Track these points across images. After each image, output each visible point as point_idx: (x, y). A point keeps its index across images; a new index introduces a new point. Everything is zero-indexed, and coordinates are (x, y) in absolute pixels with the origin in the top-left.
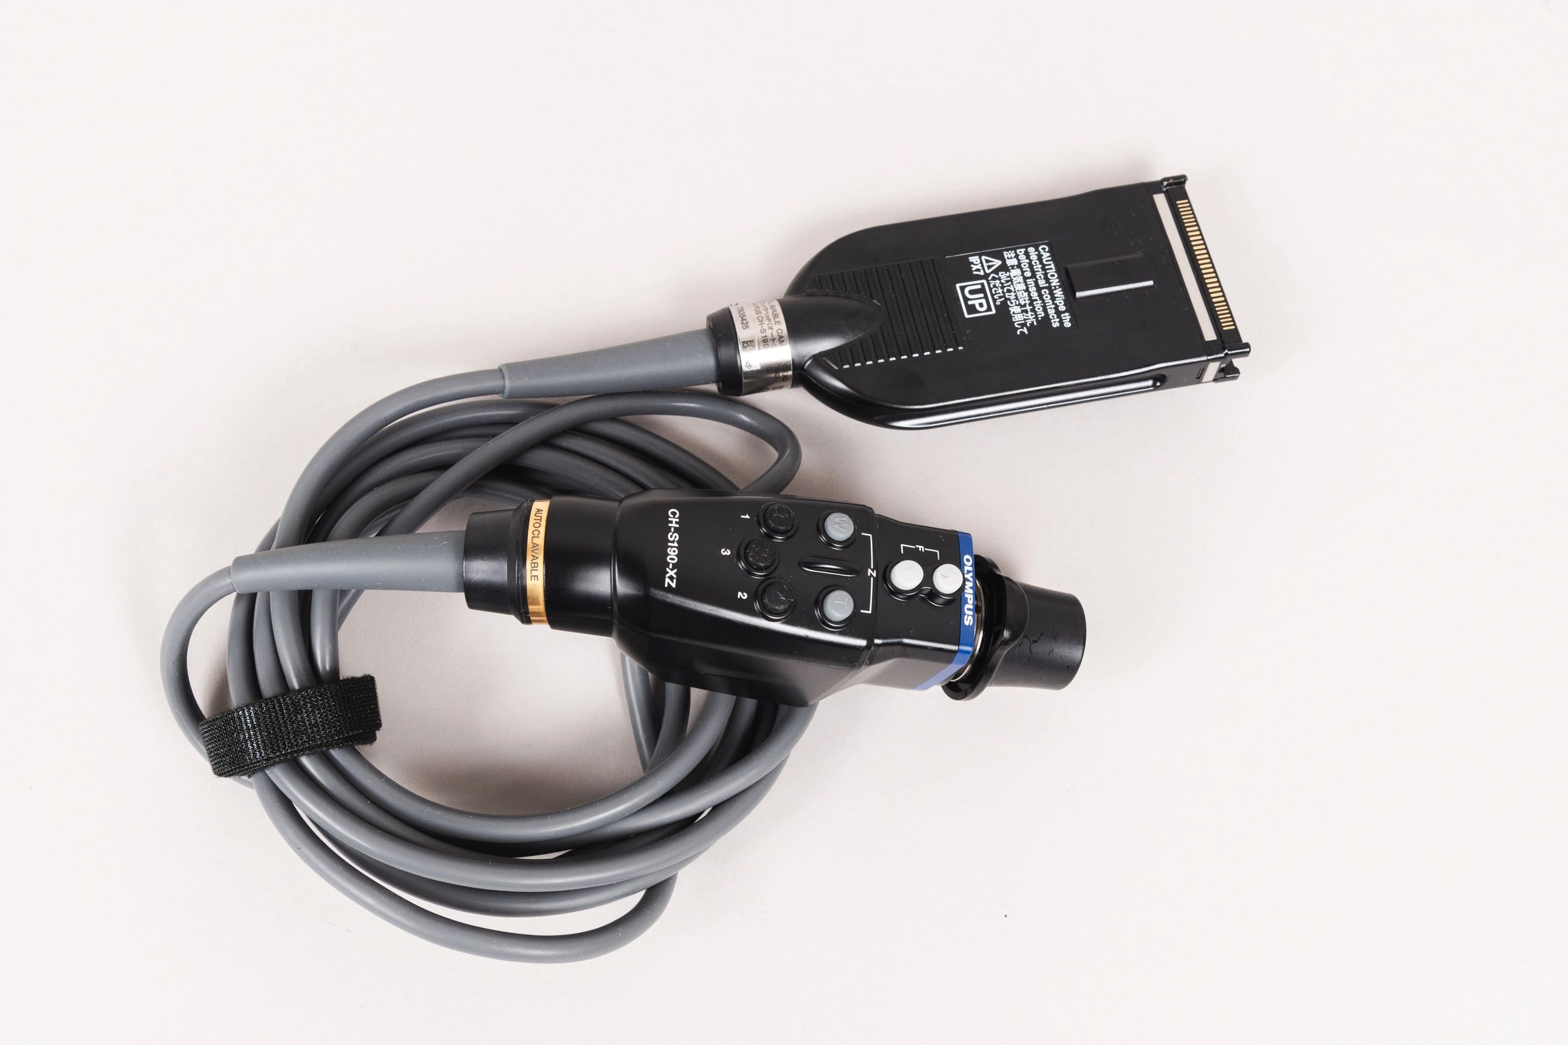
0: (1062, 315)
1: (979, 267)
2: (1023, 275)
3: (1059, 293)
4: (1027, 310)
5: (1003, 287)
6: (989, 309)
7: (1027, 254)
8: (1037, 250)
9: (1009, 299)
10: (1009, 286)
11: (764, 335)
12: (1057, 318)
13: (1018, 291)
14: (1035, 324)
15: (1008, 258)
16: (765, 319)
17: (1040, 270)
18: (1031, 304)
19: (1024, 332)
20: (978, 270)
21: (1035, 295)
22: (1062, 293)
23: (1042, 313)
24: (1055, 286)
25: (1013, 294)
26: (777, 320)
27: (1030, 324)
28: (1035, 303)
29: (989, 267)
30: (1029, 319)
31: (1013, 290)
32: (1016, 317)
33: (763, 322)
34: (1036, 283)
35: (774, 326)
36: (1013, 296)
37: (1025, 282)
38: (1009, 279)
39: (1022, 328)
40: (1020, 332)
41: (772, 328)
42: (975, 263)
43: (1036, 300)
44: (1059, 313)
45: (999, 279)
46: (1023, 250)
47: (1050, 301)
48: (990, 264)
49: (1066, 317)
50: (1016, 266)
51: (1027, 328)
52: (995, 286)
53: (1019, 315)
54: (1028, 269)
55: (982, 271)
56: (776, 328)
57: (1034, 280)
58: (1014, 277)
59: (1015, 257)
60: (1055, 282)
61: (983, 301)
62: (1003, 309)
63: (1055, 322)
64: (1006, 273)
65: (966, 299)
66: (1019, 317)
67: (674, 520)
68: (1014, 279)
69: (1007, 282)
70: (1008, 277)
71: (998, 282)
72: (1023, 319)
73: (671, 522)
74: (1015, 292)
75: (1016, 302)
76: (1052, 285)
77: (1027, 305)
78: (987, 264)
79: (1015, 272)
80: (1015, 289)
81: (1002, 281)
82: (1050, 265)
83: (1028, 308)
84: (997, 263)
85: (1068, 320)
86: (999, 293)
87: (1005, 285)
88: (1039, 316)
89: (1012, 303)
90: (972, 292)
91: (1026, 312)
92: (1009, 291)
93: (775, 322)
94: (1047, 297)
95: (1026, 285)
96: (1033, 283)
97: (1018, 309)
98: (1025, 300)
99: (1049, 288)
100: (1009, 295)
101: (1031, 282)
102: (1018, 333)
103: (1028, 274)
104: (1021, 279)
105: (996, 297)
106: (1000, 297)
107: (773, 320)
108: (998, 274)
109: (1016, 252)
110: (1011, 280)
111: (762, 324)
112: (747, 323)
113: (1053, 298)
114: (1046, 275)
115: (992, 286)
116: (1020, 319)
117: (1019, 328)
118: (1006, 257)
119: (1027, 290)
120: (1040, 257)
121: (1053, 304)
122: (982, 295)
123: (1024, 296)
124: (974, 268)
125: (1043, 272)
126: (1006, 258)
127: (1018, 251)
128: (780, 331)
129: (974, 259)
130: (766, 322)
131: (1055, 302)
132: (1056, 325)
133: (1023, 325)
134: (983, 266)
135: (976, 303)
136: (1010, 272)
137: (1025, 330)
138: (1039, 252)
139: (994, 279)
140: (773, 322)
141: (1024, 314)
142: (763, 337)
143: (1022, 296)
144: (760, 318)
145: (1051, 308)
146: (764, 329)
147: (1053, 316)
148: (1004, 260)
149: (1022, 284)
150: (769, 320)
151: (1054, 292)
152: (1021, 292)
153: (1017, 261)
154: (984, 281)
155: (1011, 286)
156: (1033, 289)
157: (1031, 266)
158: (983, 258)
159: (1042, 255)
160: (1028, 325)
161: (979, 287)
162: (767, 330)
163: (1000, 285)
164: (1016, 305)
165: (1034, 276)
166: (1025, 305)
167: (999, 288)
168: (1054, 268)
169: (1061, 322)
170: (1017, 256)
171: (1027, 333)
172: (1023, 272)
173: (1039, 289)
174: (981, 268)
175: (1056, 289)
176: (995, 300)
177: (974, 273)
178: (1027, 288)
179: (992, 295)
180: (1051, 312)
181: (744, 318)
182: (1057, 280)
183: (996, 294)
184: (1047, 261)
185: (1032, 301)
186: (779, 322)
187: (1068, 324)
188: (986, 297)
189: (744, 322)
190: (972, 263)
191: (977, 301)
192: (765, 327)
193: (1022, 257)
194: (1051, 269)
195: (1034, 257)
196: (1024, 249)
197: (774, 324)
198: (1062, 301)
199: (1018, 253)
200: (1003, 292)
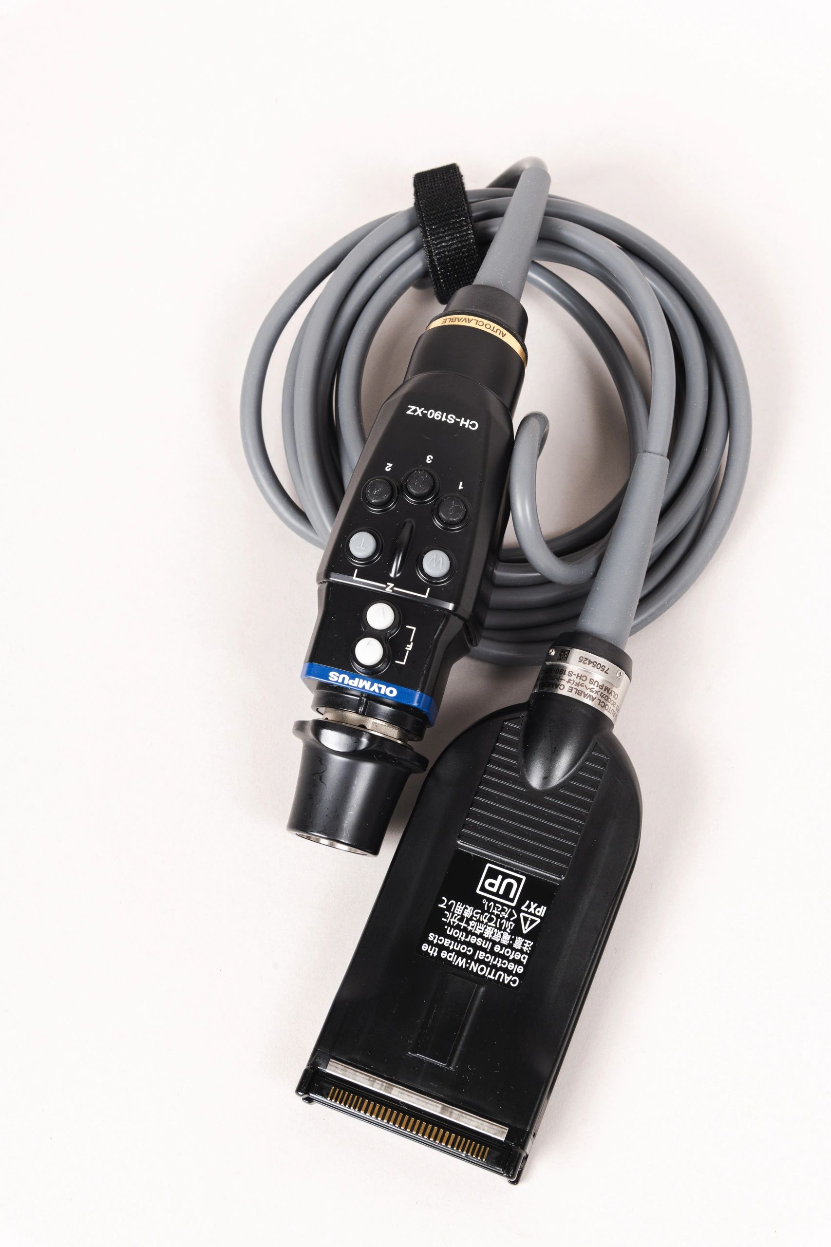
0: (437, 949)
1: (532, 910)
2: (499, 943)
3: (461, 962)
4: (462, 922)
5: (498, 916)
6: (483, 889)
7: (518, 962)
8: (517, 974)
9: (482, 914)
10: (496, 923)
11: (567, 673)
12: (437, 943)
13: (486, 928)
14: (443, 919)
15: (524, 942)
16: (582, 682)
17: (495, 963)
18: (465, 930)
19: (441, 904)
20: (529, 907)
21: (473, 940)
22: (460, 965)
23: (451, 933)
24: (470, 964)
25: (485, 921)
26: (574, 691)
27: (447, 915)
28: (464, 934)
29: (526, 919)
30: (452, 918)
31: (489, 924)
32: (460, 907)
33: (579, 678)
34: (484, 950)
35: (570, 685)
36: (484, 920)
37: (491, 940)
38: (503, 928)
39: (446, 905)
40: (444, 901)
41: (569, 682)
42: (538, 909)
43: (466, 937)
44: (442, 948)
45: (508, 920)
46: (525, 961)
47: (458, 949)
48: (528, 922)
49: (433, 952)
50: (512, 944)
51: (444, 910)
52: (503, 910)
53: (461, 911)
54: (502, 952)
55: (526, 910)
56: (567, 686)
57: (488, 950)
58: (502, 935)
59: (522, 949)
60: (474, 967)
61: (495, 890)
62: (476, 902)
63: (435, 938)
64: (510, 930)
65: (505, 876)
66: (459, 910)
67: (467, 424)
68: (500, 933)
69: (501, 925)
70: (505, 928)
71: (506, 916)
72: (455, 912)
73: (465, 421)
74: (486, 924)
75: (476, 917)
76: (473, 963)
77: (466, 926)
78: (530, 919)
79: (506, 939)
80: (489, 926)
81: (504, 921)
82: (494, 975)
83: (463, 925)
84: (526, 930)
85: (429, 951)
86: (494, 909)
87: (499, 920)
88: (449, 928)
89: (477, 913)
90: (509, 886)
91: (461, 920)
92: (490, 920)
93: (572, 688)
94: (464, 949)
95: (487, 939)
96: (486, 947)
97: (468, 913)
98: (473, 927)
99: (471, 958)
100: (486, 916)
101: (488, 946)
102: (444, 898)
103: (497, 949)
104: (496, 938)
105: (492, 903)
106: (489, 907)
107: (576, 687)
108: (513, 921)
109: (526, 953)
110: (500, 929)
111: (578, 676)
112: (584, 663)
113: (459, 954)
114: (487, 964)
115: (504, 907)
116: (456, 909)
117: (448, 902)
118: (528, 942)
119: (481, 936)
120: (509, 972)
121: (453, 950)
122: (501, 892)
123: (477, 929)
124: (533, 906)
125: (490, 964)
126: (526, 941)
127: (527, 957)
128: (562, 687)
129: (542, 911)
130: (577, 681)
131: (454, 953)
132: (431, 936)
133: (449, 908)
134: (530, 914)
135: (497, 883)
136: (509, 934)
137: (442, 906)
138: (514, 975)
139: (511, 915)
140: (573, 686)
141: (460, 917)
142: (566, 671)
143: (478, 927)
144: (584, 678)
145: (450, 944)
146: (571, 676)
147: (441, 940)
148: (525, 937)
149: (490, 936)
150: (578, 685)
151: (464, 960)
152: (483, 929)
153: (517, 948)
154: (514, 904)
155: (494, 925)
156: (480, 941)
157: (503, 957)
158: (539, 920)
159: (508, 976)
160: (446, 912)
161: (511, 896)
162: (570, 678)
163: (501, 916)
164: (472, 916)
165: (492, 952)
166: (467, 923)
167: (499, 913)
168: (489, 976)
169: (431, 943)
170: (521, 951)
171: (439, 905)
172: (502, 946)
173: (476, 948)
174: (529, 911)
175: (467, 963)
176: (489, 900)
177: (528, 902)
178: (483, 938)
179: (495, 902)
180: (447, 942)
181: (592, 664)
182: (475, 971)
183: (495, 906)
184: (500, 975)
185: (469, 933)
186: (571, 692)
187: (425, 947)
188: (496, 894)
189: (587, 662)
190: (539, 906)
191: (498, 884)
192: (573, 677)
193: (518, 956)
194: (490, 974)
195: (511, 966)
196: (524, 963)
197: (572, 686)
198: (451, 959)
199: (524, 955)
200: (493, 914)
